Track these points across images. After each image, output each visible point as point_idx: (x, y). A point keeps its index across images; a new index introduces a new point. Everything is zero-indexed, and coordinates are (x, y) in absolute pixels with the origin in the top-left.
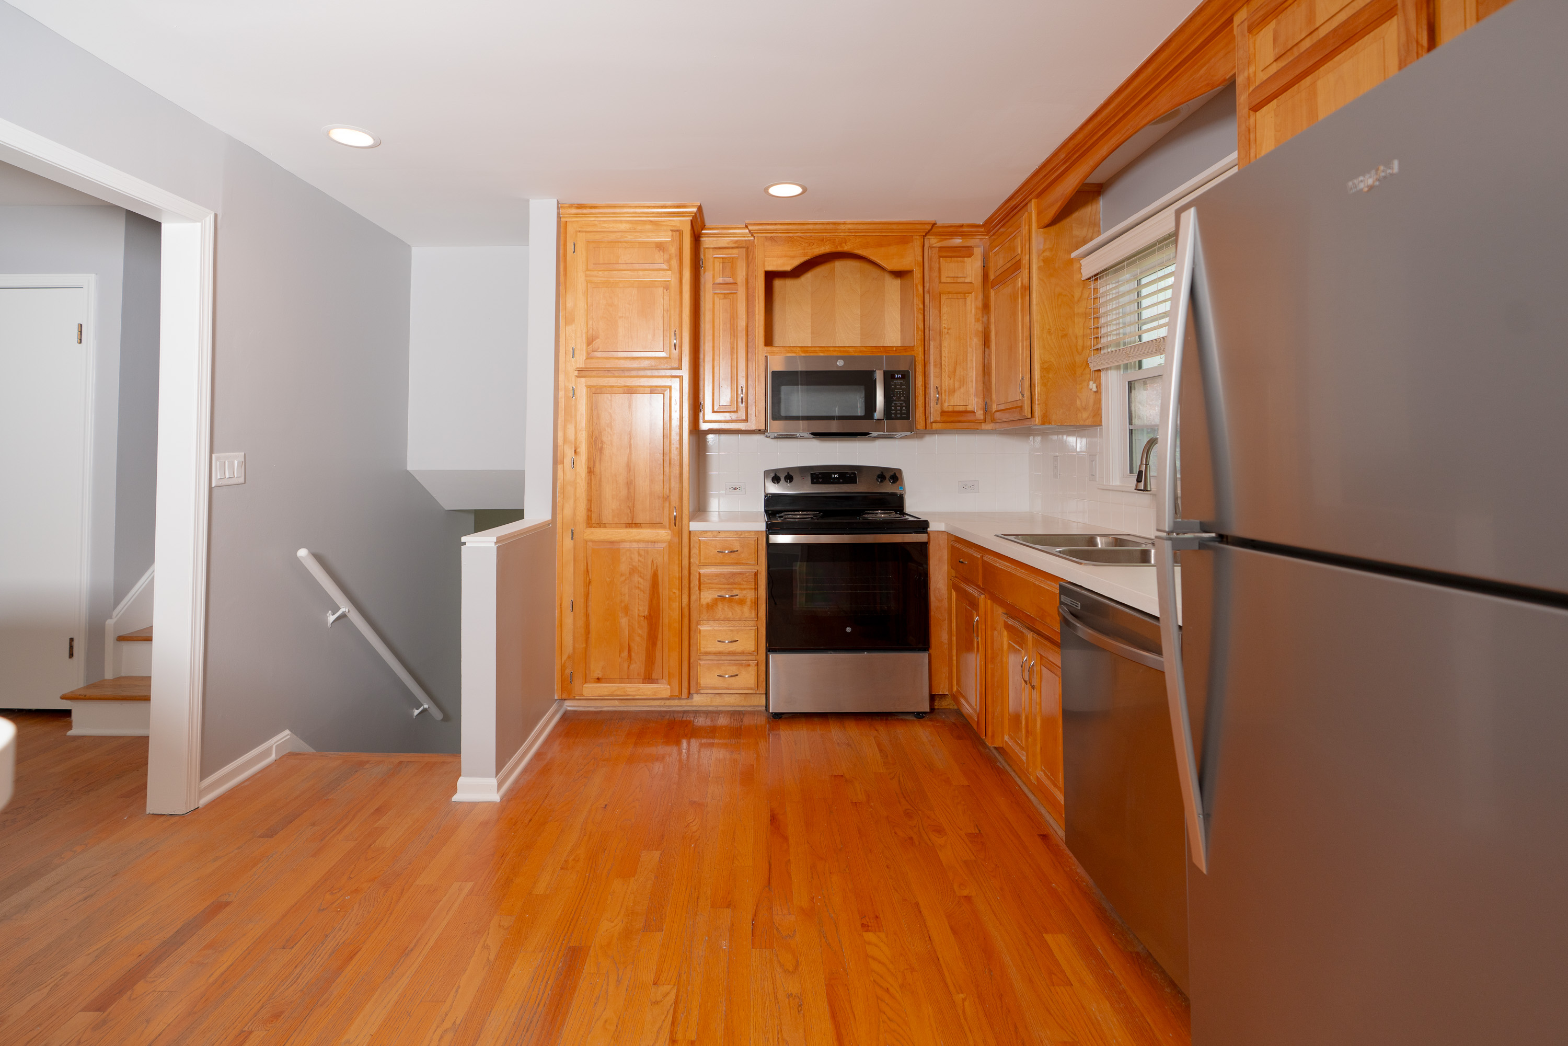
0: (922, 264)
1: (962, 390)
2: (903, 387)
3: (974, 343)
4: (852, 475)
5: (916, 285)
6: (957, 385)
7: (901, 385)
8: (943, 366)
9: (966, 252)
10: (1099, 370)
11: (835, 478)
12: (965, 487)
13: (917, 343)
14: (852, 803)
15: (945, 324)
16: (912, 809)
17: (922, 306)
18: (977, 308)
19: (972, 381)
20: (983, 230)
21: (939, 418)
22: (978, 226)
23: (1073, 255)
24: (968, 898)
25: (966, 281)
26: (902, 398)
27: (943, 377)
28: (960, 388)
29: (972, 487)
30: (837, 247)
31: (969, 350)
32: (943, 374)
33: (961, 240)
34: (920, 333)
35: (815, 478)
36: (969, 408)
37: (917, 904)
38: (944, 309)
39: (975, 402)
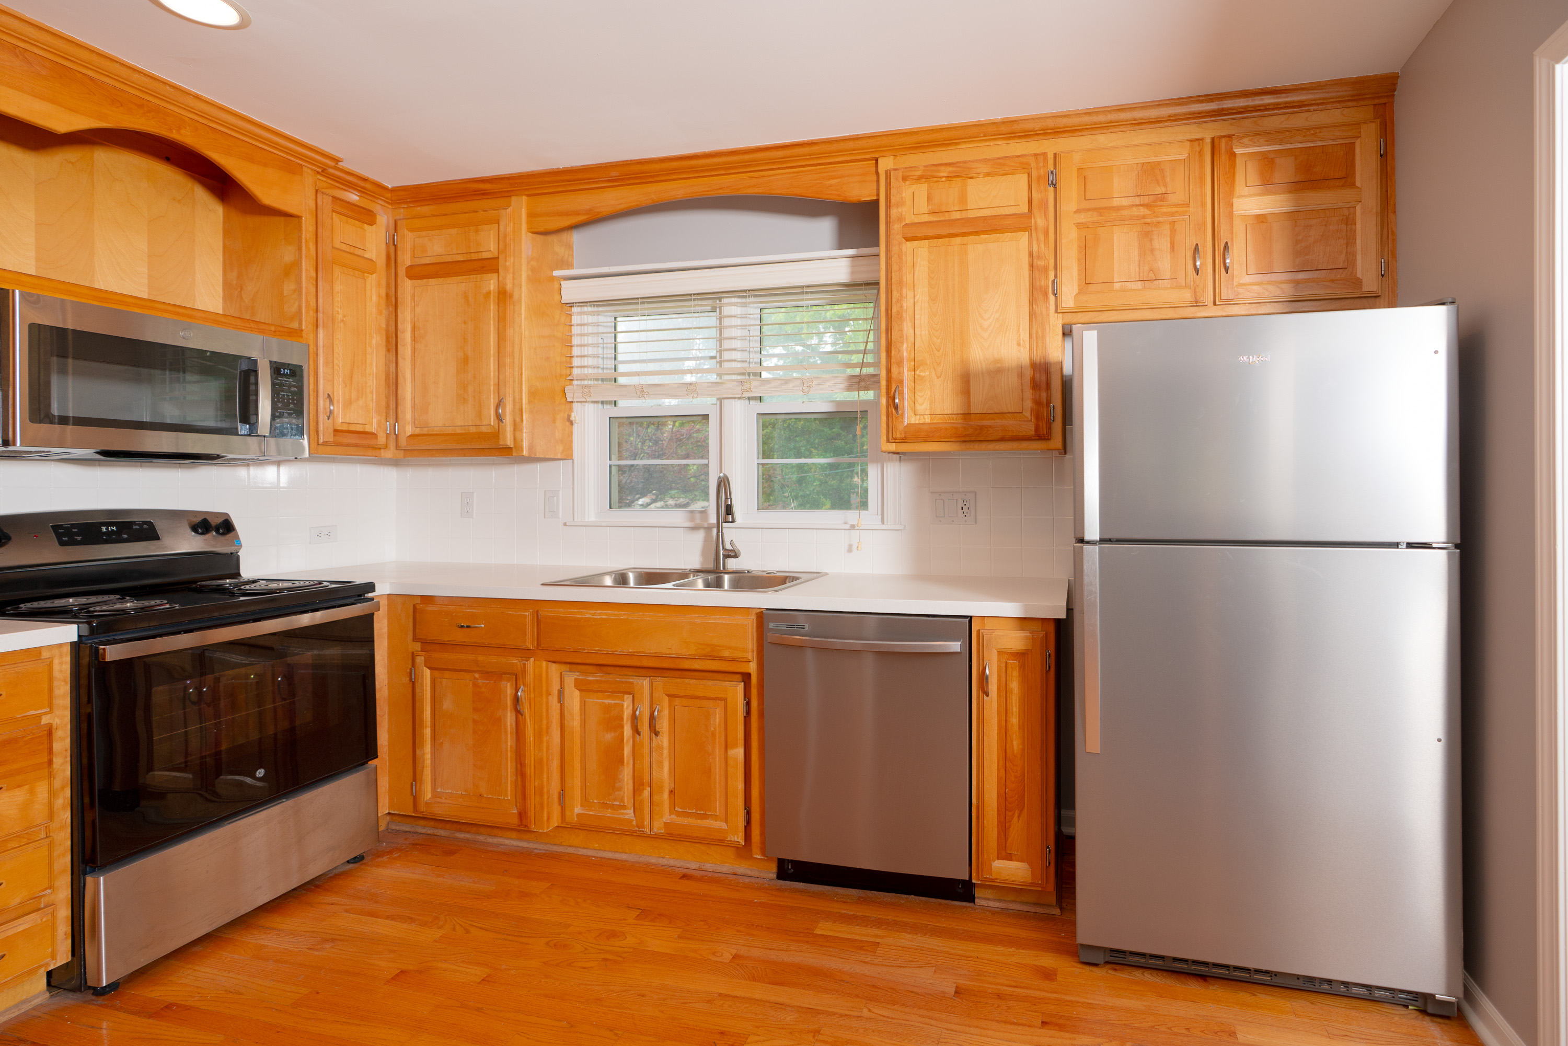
0: (314, 212)
1: (361, 402)
2: (293, 389)
3: (374, 342)
4: (145, 526)
5: (306, 241)
6: (354, 396)
7: (290, 386)
8: (336, 367)
9: (366, 216)
10: (572, 402)
11: (109, 533)
12: (320, 535)
13: (307, 327)
14: (479, 983)
15: (338, 307)
16: (550, 939)
17: (314, 275)
18: (379, 296)
19: (371, 393)
20: (389, 195)
21: (331, 439)
22: (385, 188)
23: (556, 273)
24: (736, 957)
25: (366, 256)
26: (292, 406)
27: (335, 381)
28: (358, 399)
29: (329, 534)
30: (170, 130)
31: (369, 350)
32: (336, 377)
33: (357, 198)
34: (311, 312)
35: (63, 535)
36: (368, 429)
37: (720, 995)
38: (338, 287)
39: (375, 421)
